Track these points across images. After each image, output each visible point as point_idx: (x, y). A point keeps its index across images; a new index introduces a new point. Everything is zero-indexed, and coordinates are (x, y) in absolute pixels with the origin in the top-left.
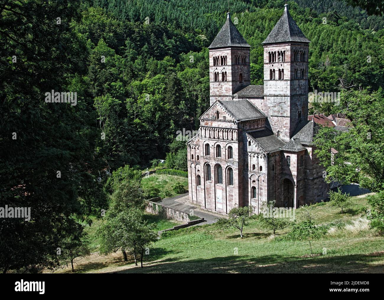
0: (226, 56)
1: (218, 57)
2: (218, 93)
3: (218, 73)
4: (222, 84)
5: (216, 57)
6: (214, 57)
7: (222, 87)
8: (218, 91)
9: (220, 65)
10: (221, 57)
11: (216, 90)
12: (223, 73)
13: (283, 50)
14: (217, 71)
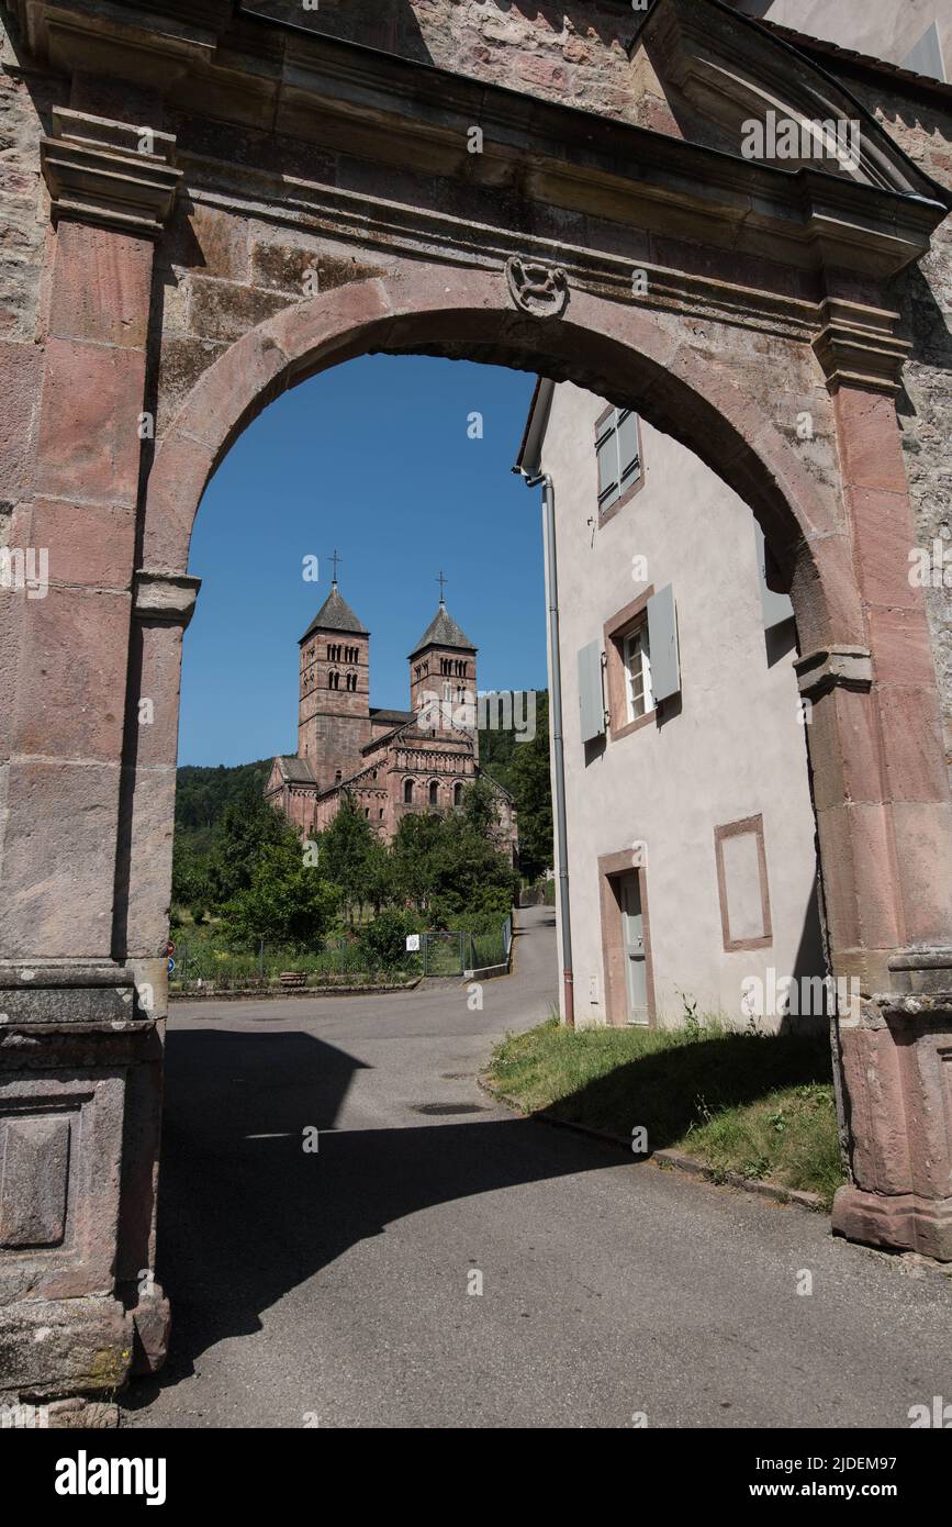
0: (357, 649)
1: (340, 646)
2: (336, 710)
3: (338, 675)
4: (348, 694)
5: (335, 646)
6: (329, 646)
7: (346, 701)
8: (338, 706)
9: (342, 660)
10: (347, 648)
11: (330, 703)
12: (349, 676)
13: (464, 661)
14: (335, 670)
